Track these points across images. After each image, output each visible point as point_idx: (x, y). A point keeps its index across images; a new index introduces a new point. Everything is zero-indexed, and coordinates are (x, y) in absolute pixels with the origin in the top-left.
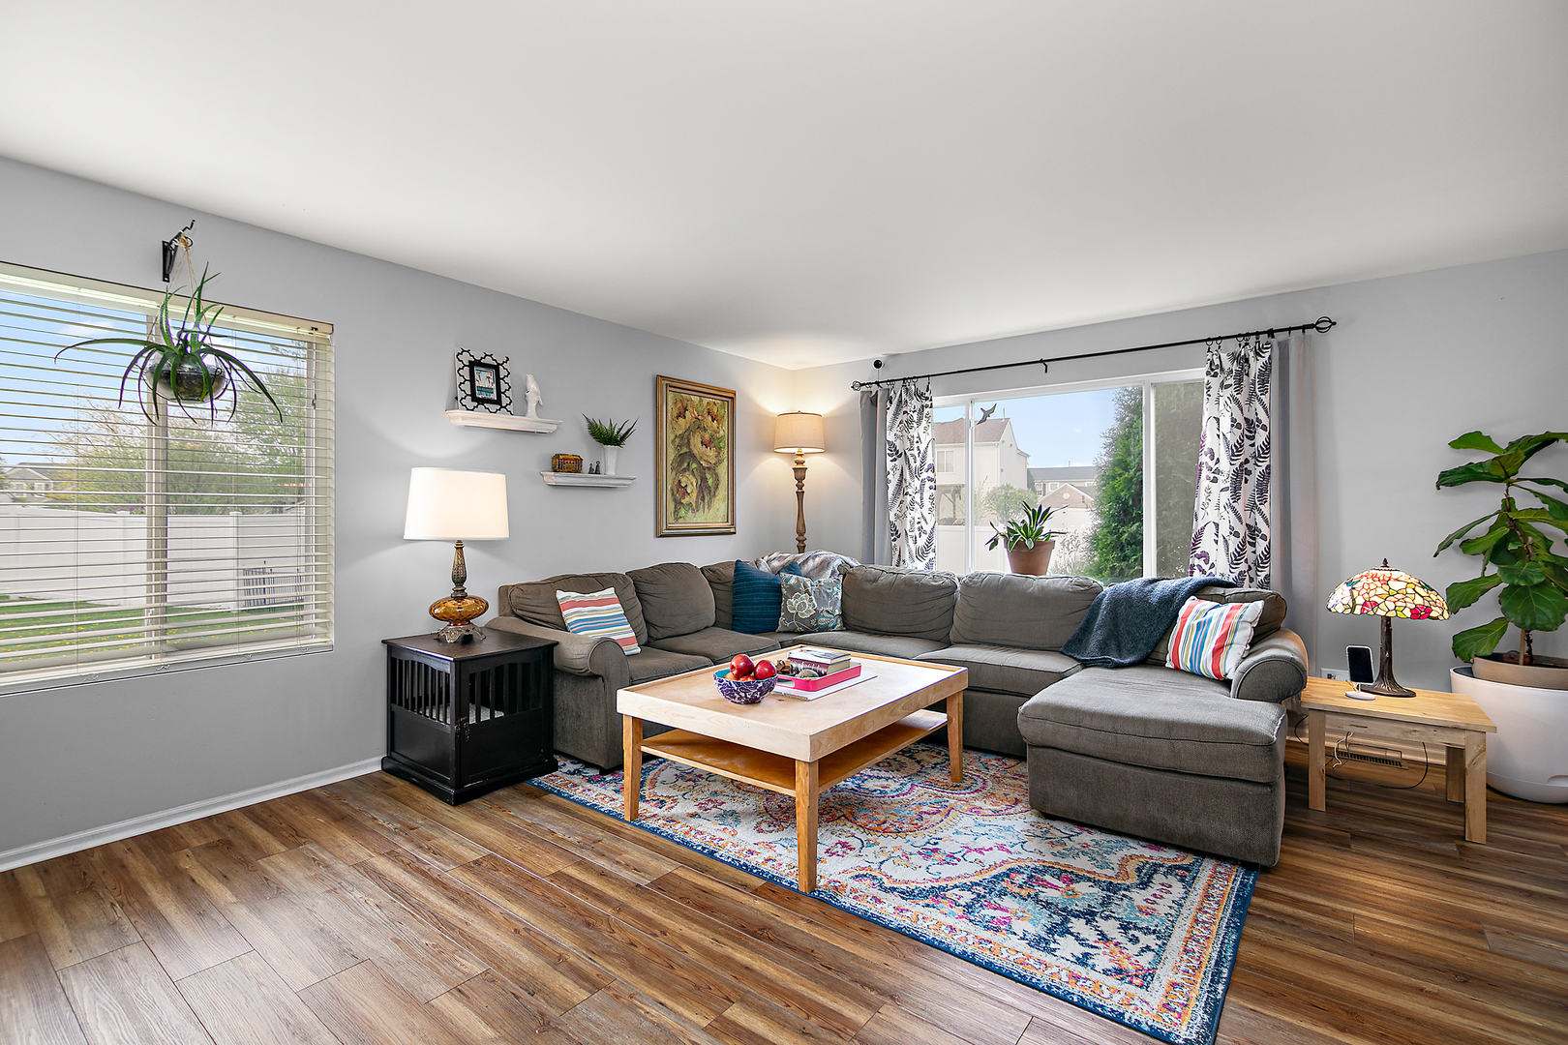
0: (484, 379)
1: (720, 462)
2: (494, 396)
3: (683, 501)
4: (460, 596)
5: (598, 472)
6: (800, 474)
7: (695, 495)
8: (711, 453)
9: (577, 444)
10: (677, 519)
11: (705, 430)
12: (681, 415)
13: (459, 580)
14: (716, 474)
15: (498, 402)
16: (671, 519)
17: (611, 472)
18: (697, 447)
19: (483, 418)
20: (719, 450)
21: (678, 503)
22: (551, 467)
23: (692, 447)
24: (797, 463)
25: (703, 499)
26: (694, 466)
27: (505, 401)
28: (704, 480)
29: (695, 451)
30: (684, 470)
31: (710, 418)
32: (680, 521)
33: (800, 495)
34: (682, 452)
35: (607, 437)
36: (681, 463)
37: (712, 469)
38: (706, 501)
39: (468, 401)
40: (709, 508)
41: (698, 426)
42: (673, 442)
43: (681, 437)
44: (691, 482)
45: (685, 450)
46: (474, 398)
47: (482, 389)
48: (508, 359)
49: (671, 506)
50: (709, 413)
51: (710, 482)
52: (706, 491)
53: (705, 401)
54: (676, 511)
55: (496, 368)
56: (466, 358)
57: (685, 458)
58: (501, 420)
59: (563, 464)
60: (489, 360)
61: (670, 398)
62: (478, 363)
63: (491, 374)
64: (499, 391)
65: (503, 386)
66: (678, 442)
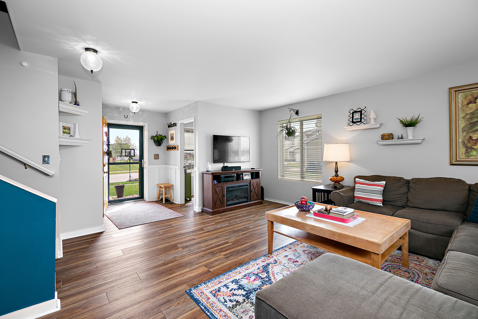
0: (357, 116)
2: (359, 120)
3: (474, 147)
4: (337, 175)
5: (402, 138)
9: (397, 130)
10: (468, 156)
12: (472, 101)
13: (336, 172)
15: (361, 121)
16: (462, 156)
17: (410, 137)
19: (355, 127)
21: (469, 148)
22: (381, 138)
27: (363, 120)
30: (475, 130)
32: (471, 157)
34: (473, 121)
35: (411, 124)
36: (471, 128)
39: (351, 124)
42: (463, 118)
43: (472, 113)
45: (475, 120)
46: (353, 122)
47: (355, 119)
48: (366, 107)
49: (465, 149)
54: (467, 152)
55: (361, 112)
56: (351, 112)
57: (475, 124)
58: (362, 126)
60: (359, 110)
61: (460, 96)
62: (355, 112)
63: (359, 114)
64: (361, 118)
65: (363, 116)
66: (468, 116)
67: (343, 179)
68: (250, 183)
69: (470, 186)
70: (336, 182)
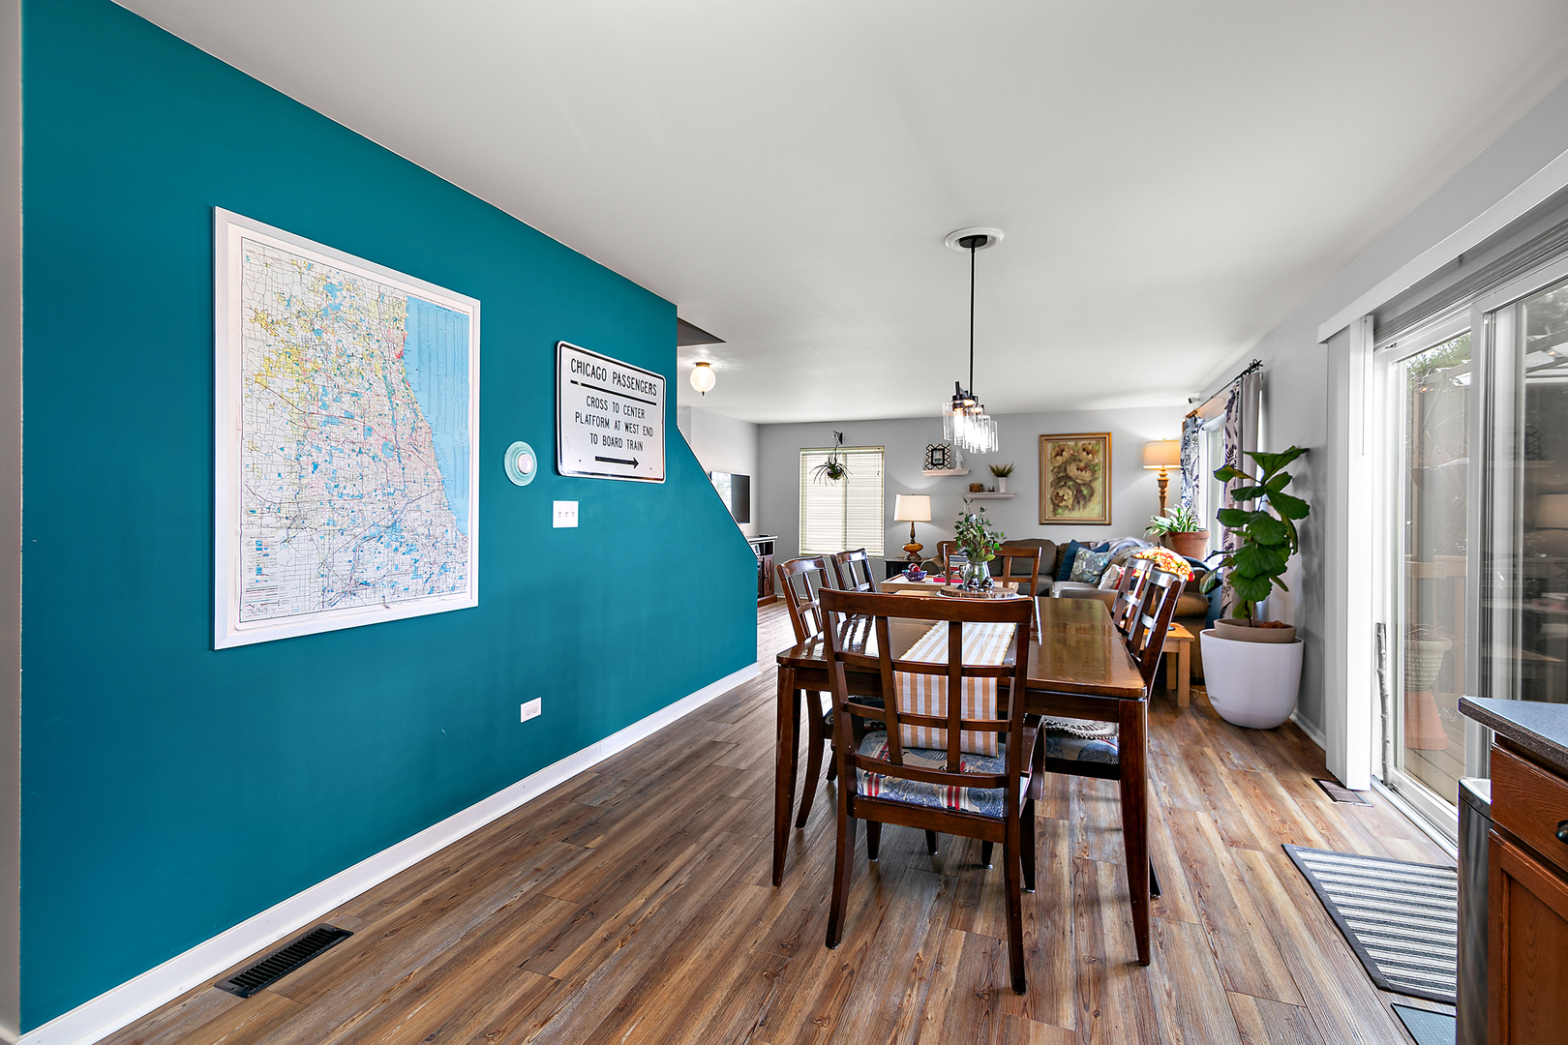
0: (938, 455)
1: (1095, 479)
2: (941, 462)
3: (1061, 504)
4: (913, 542)
5: (993, 491)
6: (1162, 484)
7: (1071, 501)
8: (1086, 475)
9: (988, 480)
10: (1055, 515)
11: (1080, 461)
12: (1060, 453)
13: (913, 536)
14: (1091, 488)
15: (943, 464)
16: (1051, 514)
17: (1002, 491)
18: (1072, 470)
19: (936, 471)
20: (1094, 472)
21: (1056, 507)
22: (969, 490)
23: (1068, 472)
24: (1162, 476)
25: (1079, 503)
26: (1071, 483)
27: (946, 463)
28: (1079, 491)
29: (1071, 475)
30: (1062, 486)
31: (1085, 453)
32: (1058, 516)
33: (1163, 498)
34: (1060, 476)
35: (1002, 474)
36: (1058, 483)
37: (1088, 485)
38: (1081, 504)
39: (930, 466)
40: (1084, 508)
41: (1074, 459)
42: (1052, 471)
43: (1059, 467)
44: (1068, 495)
45: (1062, 474)
46: (932, 464)
47: (936, 460)
48: (950, 445)
49: (1051, 507)
50: (1084, 450)
51: (1085, 492)
52: (1081, 497)
53: (1080, 443)
54: (1054, 510)
55: (943, 450)
56: (930, 448)
57: (1062, 479)
58: (945, 472)
59: (977, 488)
60: (941, 447)
61: (1050, 446)
62: (935, 449)
63: (941, 453)
64: (944, 460)
65: (946, 457)
66: (1056, 470)
67: (921, 547)
68: (763, 563)
69: (1058, 547)
70: (913, 552)
